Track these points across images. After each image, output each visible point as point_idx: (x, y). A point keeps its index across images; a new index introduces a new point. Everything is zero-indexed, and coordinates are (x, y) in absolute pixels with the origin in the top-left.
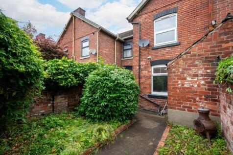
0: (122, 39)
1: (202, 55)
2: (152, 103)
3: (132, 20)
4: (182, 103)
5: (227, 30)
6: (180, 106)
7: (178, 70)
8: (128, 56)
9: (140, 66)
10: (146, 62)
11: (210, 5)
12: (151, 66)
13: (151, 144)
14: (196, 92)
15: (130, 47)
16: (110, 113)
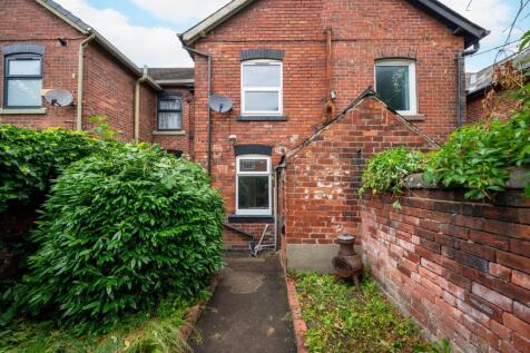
0: (157, 83)
1: (340, 144)
2: (238, 232)
3: (193, 44)
4: (310, 230)
5: (368, 111)
6: (307, 236)
7: (304, 167)
8: (171, 127)
9: (210, 153)
10: (224, 146)
11: (329, 67)
12: (236, 155)
13: (271, 330)
14: (331, 207)
15: (176, 107)
16: (158, 285)
